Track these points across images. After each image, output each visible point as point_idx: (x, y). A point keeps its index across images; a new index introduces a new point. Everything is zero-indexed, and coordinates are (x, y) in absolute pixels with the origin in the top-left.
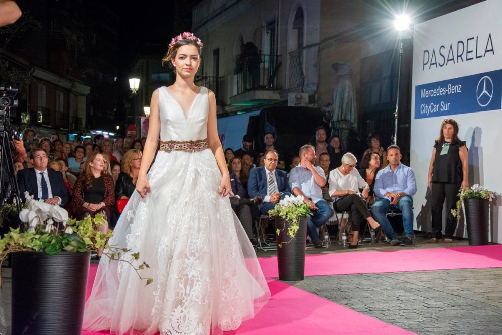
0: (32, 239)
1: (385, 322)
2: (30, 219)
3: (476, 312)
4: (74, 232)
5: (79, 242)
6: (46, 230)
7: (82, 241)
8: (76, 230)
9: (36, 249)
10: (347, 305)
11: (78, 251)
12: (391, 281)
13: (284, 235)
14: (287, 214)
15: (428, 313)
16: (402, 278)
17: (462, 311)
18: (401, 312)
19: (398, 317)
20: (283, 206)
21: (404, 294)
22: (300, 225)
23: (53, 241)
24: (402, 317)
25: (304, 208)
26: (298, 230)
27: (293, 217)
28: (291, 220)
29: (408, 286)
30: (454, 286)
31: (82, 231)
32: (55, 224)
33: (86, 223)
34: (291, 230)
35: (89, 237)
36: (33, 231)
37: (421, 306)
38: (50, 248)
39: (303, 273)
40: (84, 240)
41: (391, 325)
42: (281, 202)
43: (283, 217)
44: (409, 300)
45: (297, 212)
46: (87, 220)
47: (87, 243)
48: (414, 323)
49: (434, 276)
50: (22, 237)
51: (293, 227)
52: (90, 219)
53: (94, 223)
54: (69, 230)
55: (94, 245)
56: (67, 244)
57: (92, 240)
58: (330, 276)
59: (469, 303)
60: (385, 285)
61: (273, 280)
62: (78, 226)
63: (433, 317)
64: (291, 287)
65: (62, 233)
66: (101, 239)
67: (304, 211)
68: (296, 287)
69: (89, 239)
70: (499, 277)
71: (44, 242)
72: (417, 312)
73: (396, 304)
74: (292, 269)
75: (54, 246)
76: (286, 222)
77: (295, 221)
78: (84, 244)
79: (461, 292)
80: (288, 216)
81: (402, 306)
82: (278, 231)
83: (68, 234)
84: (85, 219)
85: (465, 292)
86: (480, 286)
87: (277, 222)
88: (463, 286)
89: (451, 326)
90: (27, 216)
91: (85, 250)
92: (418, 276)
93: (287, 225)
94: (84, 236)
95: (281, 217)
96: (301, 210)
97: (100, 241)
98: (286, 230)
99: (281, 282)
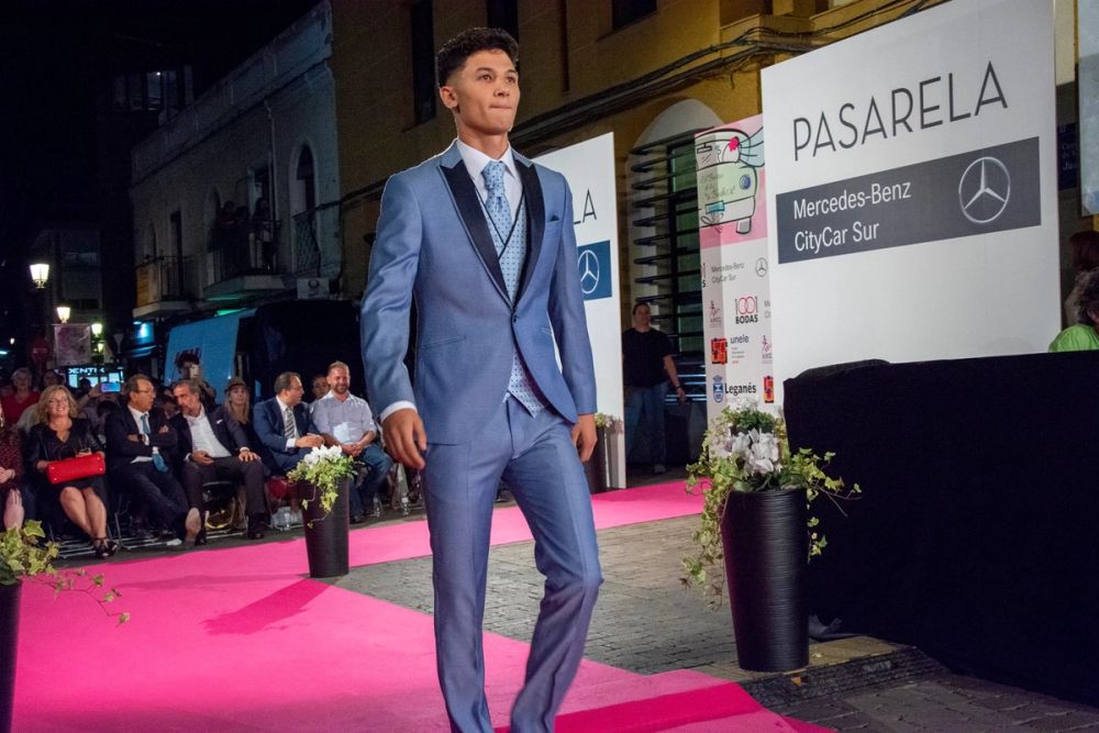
5: (2, 569)
7: (7, 568)
10: (419, 607)
13: (313, 512)
14: (317, 476)
18: (499, 610)
20: (310, 463)
21: (502, 582)
22: (338, 491)
25: (343, 465)
26: (337, 499)
27: (329, 479)
28: (324, 485)
29: (506, 567)
31: (5, 551)
33: (12, 536)
34: (325, 500)
35: (17, 558)
37: (527, 598)
39: (346, 563)
40: (9, 566)
42: (308, 457)
43: (313, 481)
44: (509, 590)
45: (332, 472)
47: (14, 569)
51: (328, 495)
53: (23, 536)
55: (27, 571)
57: (23, 564)
58: (388, 564)
61: (302, 579)
64: (332, 587)
66: (38, 559)
67: (344, 469)
68: (339, 586)
69: (17, 561)
72: (522, 607)
74: (330, 560)
76: (317, 488)
77: (330, 485)
78: (11, 571)
80: (320, 479)
81: (500, 600)
82: (305, 503)
87: (305, 489)
91: (12, 582)
92: (517, 551)
93: (319, 493)
94: (7, 559)
95: (308, 481)
96: (339, 468)
97: (36, 564)
98: (320, 501)
99: (316, 580)
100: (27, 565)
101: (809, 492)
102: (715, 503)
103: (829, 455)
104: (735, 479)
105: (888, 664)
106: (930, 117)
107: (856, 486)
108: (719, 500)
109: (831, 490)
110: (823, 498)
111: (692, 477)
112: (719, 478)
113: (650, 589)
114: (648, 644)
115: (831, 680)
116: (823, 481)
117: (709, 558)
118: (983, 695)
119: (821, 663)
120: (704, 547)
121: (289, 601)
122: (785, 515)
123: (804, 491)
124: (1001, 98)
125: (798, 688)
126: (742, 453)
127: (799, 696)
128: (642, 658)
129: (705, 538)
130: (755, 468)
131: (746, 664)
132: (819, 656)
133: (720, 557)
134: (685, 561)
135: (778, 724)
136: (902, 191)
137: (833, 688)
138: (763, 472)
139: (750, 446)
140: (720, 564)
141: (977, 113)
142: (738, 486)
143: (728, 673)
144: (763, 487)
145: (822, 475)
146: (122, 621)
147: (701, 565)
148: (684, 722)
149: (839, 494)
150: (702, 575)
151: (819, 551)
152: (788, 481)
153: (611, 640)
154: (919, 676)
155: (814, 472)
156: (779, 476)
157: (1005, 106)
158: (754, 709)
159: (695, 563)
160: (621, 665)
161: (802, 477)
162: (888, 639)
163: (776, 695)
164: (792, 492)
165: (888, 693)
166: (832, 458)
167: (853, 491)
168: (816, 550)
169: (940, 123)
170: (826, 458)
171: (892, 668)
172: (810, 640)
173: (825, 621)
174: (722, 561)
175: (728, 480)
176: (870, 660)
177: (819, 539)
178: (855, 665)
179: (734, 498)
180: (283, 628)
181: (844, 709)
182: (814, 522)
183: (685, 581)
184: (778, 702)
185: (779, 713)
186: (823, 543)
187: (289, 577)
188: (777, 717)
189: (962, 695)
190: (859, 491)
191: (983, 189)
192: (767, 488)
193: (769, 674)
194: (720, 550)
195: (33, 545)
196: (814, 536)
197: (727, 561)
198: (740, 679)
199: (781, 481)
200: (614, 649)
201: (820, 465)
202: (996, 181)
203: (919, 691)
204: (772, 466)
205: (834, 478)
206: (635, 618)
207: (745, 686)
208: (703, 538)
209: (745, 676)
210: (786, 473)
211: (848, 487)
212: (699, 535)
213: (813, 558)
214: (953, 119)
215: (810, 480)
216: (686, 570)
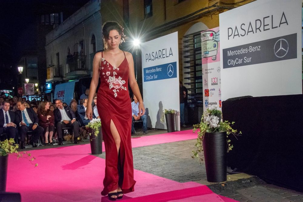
1: (137, 169)
3: (171, 161)
5: (3, 151)
7: (4, 151)
11: (2, 156)
12: (138, 151)
13: (92, 136)
14: (94, 126)
15: (153, 164)
16: (142, 149)
17: (166, 161)
18: (143, 164)
19: (142, 167)
20: (92, 123)
21: (144, 156)
22: (99, 131)
24: (143, 167)
26: (99, 133)
27: (97, 127)
28: (95, 129)
29: (145, 152)
30: (163, 151)
31: (4, 146)
33: (6, 142)
35: (7, 148)
37: (151, 161)
39: (102, 151)
41: (139, 171)
42: (91, 121)
43: (92, 128)
44: (146, 159)
45: (98, 125)
46: (6, 141)
47: (6, 151)
48: (148, 168)
49: (155, 147)
51: (96, 132)
52: (7, 141)
53: (9, 142)
55: (10, 152)
57: (9, 150)
59: (169, 157)
60: (136, 153)
61: (89, 155)
62: (2, 144)
63: (155, 165)
64: (97, 157)
66: (13, 149)
68: (99, 157)
69: (7, 149)
70: (179, 145)
72: (149, 164)
73: (140, 161)
74: (97, 150)
76: (94, 130)
77: (97, 129)
78: (5, 152)
79: (166, 153)
80: (94, 127)
81: (143, 162)
82: (90, 134)
84: (5, 140)
85: (167, 153)
86: (173, 150)
87: (90, 130)
88: (166, 150)
89: (162, 168)
91: (6, 155)
92: (149, 148)
93: (94, 131)
94: (5, 148)
96: (100, 124)
97: (12, 150)
98: (94, 133)
99: (93, 155)
101: (228, 133)
102: (201, 135)
103: (233, 123)
104: (207, 129)
105: (249, 181)
106: (266, 28)
107: (241, 132)
108: (202, 135)
109: (233, 133)
110: (231, 134)
111: (195, 128)
112: (202, 129)
113: (185, 159)
114: (183, 174)
115: (233, 185)
116: (231, 130)
117: (199, 151)
118: (275, 190)
119: (230, 180)
120: (198, 148)
121: (85, 161)
122: (220, 139)
123: (226, 132)
124: (286, 22)
125: (223, 187)
126: (209, 122)
127: (224, 189)
128: (181, 178)
130: (212, 126)
131: (209, 180)
132: (230, 178)
133: (203, 150)
134: (193, 151)
135: (217, 197)
136: (258, 48)
137: (233, 187)
138: (214, 127)
139: (211, 120)
140: (202, 153)
141: (279, 26)
142: (207, 131)
143: (204, 183)
144: (214, 131)
145: (231, 128)
146: (36, 166)
147: (197, 153)
149: (236, 134)
150: (197, 156)
152: (221, 130)
153: (172, 173)
154: (258, 184)
155: (229, 127)
156: (219, 128)
157: (287, 24)
158: (211, 193)
159: (195, 152)
160: (175, 180)
161: (225, 129)
162: (250, 174)
163: (217, 189)
164: (222, 133)
165: (249, 189)
166: (234, 123)
167: (239, 133)
168: (230, 149)
169: (269, 29)
170: (232, 123)
171: (250, 182)
172: (227, 173)
173: (232, 168)
174: (203, 151)
175: (205, 129)
176: (244, 180)
177: (231, 146)
178: (240, 181)
179: (206, 134)
180: (83, 168)
181: (236, 193)
182: (229, 141)
183: (193, 157)
184: (217, 191)
185: (217, 194)
186: (232, 147)
187: (85, 154)
188: (217, 195)
189: (269, 190)
190: (241, 133)
191: (281, 48)
192: (215, 131)
193: (215, 183)
194: (203, 149)
195: (12, 145)
196: (229, 145)
197: (204, 152)
198: (207, 184)
199: (219, 130)
200: (173, 175)
201: (231, 125)
202: (285, 46)
203: (257, 188)
204: (217, 126)
205: (234, 130)
206: (180, 167)
207: (209, 186)
208: (198, 145)
209: (209, 183)
210: (221, 127)
211: (238, 132)
212: (196, 144)
213: (229, 151)
214: (273, 28)
215: (228, 129)
216: (193, 154)
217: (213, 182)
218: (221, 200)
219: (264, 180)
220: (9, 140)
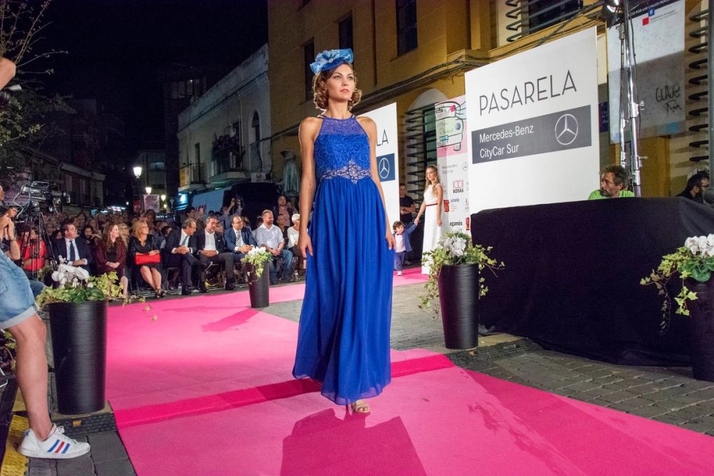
0: (63, 293)
2: (60, 279)
4: (95, 286)
5: (98, 293)
6: (73, 286)
7: (101, 293)
8: (95, 285)
9: (67, 300)
11: (98, 300)
13: (252, 277)
14: (254, 261)
20: (251, 255)
22: (264, 268)
23: (79, 294)
26: (263, 272)
27: (259, 262)
28: (257, 265)
31: (101, 285)
32: (79, 281)
33: (103, 279)
34: (258, 272)
36: (63, 287)
38: (77, 299)
39: (268, 301)
43: (252, 263)
45: (261, 259)
47: (105, 294)
50: (55, 292)
51: (259, 270)
53: (109, 279)
54: (90, 285)
55: (110, 295)
56: (90, 295)
58: (287, 302)
61: (247, 308)
62: (97, 281)
64: (261, 312)
65: (85, 288)
67: (267, 258)
68: (264, 312)
69: (106, 290)
71: (72, 295)
74: (260, 299)
75: (80, 297)
76: (254, 266)
83: (90, 288)
87: (249, 266)
90: (58, 276)
91: (104, 299)
93: (255, 269)
94: (102, 289)
95: (250, 263)
96: (265, 257)
97: (115, 292)
98: (255, 273)
99: (253, 309)
100: (111, 292)
101: (480, 266)
102: (435, 270)
103: (489, 248)
104: (445, 259)
105: (515, 346)
106: (542, 95)
107: (502, 263)
108: (437, 269)
109: (491, 265)
110: (486, 268)
113: (408, 314)
115: (488, 353)
116: (486, 261)
117: (432, 296)
118: (555, 358)
119: (484, 345)
120: (429, 291)
121: (240, 318)
122: (467, 276)
123: (476, 265)
124: (574, 87)
125: (472, 356)
126: (449, 247)
127: (472, 360)
128: (401, 344)
129: (430, 287)
130: (454, 254)
131: (449, 345)
132: (483, 342)
133: (437, 296)
134: (420, 297)
135: (462, 372)
136: (529, 130)
137: (488, 356)
138: (458, 256)
139: (452, 244)
140: (437, 300)
141: (563, 94)
142: (446, 263)
143: (441, 350)
144: (458, 262)
145: (486, 258)
146: (153, 320)
147: (428, 299)
148: (418, 371)
149: (494, 266)
150: (428, 304)
151: (484, 294)
152: (470, 260)
154: (529, 351)
155: (482, 256)
156: (466, 258)
157: (575, 90)
158: (451, 366)
159: (425, 298)
161: (476, 258)
162: (516, 335)
163: (462, 360)
164: (471, 265)
165: (514, 358)
166: (491, 249)
167: (501, 265)
168: (483, 293)
169: (547, 98)
171: (517, 347)
172: (479, 335)
173: (488, 327)
174: (439, 297)
175: (442, 259)
176: (506, 344)
177: (484, 288)
178: (499, 346)
179: (444, 268)
180: (237, 329)
181: (493, 366)
182: (482, 280)
183: (420, 307)
184: (462, 362)
185: (462, 368)
186: (487, 290)
187: (243, 307)
188: (461, 370)
189: (547, 359)
190: (504, 265)
191: (566, 129)
192: (460, 263)
193: (459, 350)
194: (438, 294)
195: (113, 283)
196: (482, 286)
197: (440, 299)
198: (445, 353)
199: (466, 260)
201: (485, 252)
202: (571, 126)
203: (528, 357)
204: (462, 253)
205: (492, 259)
207: (448, 356)
208: (429, 287)
209: (448, 351)
210: (469, 256)
211: (498, 263)
212: (427, 285)
213: (481, 297)
214: (552, 96)
215: (481, 260)
216: (421, 301)
217: (454, 348)
218: (467, 377)
219: (540, 344)
220: (108, 274)
